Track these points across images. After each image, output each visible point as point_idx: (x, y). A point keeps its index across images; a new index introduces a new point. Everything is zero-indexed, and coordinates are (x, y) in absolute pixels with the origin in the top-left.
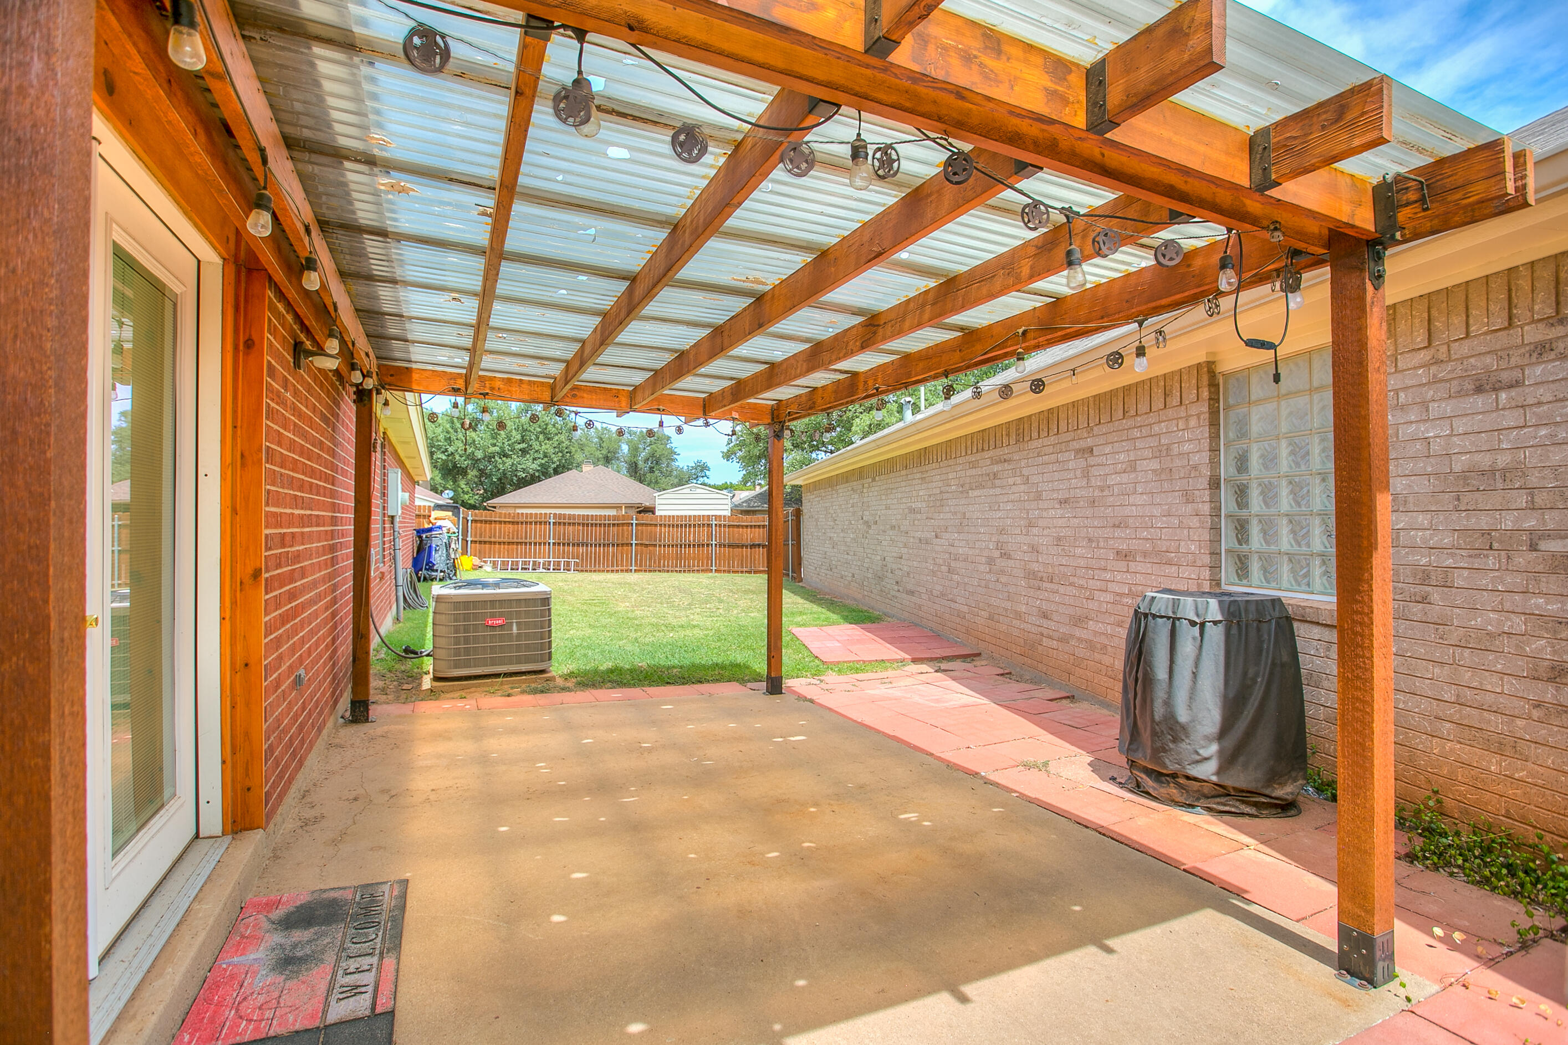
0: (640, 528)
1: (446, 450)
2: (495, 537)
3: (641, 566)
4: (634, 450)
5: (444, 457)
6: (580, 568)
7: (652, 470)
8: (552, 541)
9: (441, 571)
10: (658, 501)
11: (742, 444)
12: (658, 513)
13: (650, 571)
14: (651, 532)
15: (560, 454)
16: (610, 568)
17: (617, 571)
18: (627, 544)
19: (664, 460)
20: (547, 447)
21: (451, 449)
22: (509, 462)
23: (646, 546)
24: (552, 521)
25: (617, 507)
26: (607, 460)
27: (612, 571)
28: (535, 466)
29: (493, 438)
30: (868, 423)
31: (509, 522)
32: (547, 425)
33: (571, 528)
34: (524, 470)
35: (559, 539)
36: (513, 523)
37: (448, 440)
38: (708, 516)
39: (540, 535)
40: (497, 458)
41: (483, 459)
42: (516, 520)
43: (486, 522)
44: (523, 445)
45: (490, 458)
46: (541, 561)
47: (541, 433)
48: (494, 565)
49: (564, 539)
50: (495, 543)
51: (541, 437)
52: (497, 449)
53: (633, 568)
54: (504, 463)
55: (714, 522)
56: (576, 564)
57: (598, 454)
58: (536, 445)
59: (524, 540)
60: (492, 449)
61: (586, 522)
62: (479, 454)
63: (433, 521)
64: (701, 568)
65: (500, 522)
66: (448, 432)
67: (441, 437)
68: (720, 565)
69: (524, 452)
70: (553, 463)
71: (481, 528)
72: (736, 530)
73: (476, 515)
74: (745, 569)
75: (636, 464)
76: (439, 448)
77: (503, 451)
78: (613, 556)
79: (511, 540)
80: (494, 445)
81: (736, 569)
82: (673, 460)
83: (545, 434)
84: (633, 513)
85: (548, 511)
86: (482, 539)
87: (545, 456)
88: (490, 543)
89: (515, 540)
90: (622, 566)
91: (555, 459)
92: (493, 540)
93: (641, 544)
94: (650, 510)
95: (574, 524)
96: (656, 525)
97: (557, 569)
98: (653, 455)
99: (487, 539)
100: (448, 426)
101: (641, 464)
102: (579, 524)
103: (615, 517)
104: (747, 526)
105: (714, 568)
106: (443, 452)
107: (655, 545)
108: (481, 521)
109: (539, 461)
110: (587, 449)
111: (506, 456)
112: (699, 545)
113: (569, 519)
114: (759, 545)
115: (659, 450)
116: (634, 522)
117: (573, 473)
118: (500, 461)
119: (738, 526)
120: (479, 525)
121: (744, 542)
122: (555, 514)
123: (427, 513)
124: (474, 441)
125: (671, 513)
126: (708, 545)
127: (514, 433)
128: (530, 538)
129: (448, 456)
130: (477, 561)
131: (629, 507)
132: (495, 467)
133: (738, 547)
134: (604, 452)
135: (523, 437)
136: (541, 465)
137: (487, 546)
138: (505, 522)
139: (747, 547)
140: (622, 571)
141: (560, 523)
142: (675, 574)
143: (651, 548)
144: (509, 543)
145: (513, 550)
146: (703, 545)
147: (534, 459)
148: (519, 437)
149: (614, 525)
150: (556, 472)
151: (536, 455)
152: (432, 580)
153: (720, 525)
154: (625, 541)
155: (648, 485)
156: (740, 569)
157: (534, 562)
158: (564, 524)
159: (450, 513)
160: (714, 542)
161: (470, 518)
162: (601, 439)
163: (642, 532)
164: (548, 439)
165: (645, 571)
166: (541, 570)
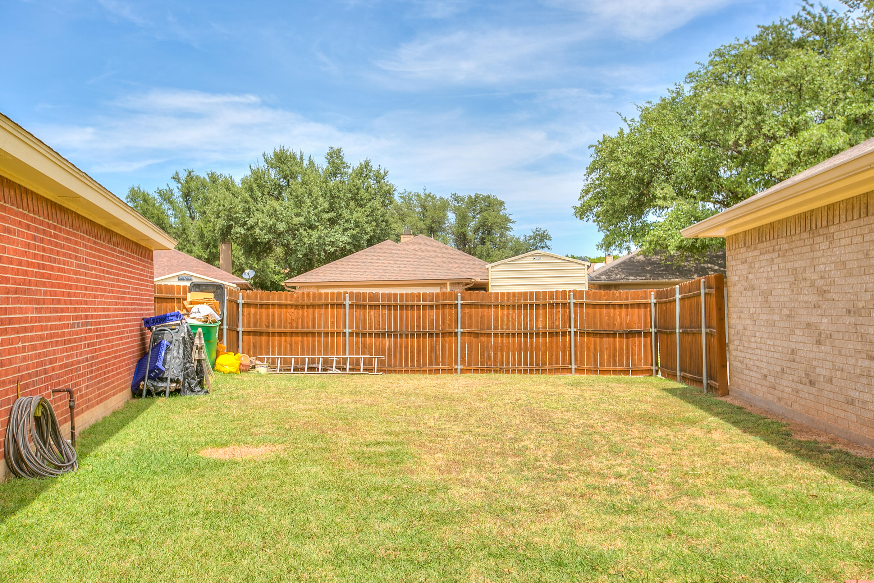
0: (467, 310)
1: (245, 223)
2: (273, 325)
3: (470, 364)
4: (463, 219)
5: (243, 232)
6: (386, 367)
7: (483, 241)
8: (347, 330)
9: (172, 381)
10: (491, 275)
11: (600, 197)
12: (492, 290)
13: (483, 371)
14: (482, 317)
15: (374, 223)
16: (427, 367)
17: (437, 371)
18: (450, 333)
19: (497, 229)
20: (359, 215)
21: (250, 222)
22: (315, 234)
23: (477, 335)
24: (347, 302)
25: (441, 284)
26: (432, 231)
27: (431, 371)
28: (345, 238)
29: (297, 207)
30: (796, 149)
31: (292, 305)
32: (358, 189)
33: (373, 312)
34: (332, 243)
35: (358, 327)
36: (296, 306)
37: (247, 211)
38: (564, 292)
39: (332, 323)
40: (301, 230)
41: (287, 231)
42: (300, 302)
43: (262, 305)
44: (332, 215)
45: (293, 230)
46: (334, 357)
47: (352, 199)
48: (272, 364)
49: (364, 327)
50: (273, 334)
51: (352, 204)
52: (302, 219)
53: (459, 367)
54: (310, 236)
55: (573, 301)
56: (381, 362)
57: (421, 225)
58: (346, 213)
59: (311, 330)
60: (296, 220)
61: (393, 303)
62: (282, 227)
63: (188, 306)
64: (554, 366)
65: (280, 306)
66: (246, 202)
67: (240, 207)
68: (582, 362)
69: (332, 222)
70: (366, 234)
71: (255, 315)
72: (604, 311)
73: (249, 297)
74: (619, 368)
75: (465, 235)
76: (237, 220)
77: (309, 222)
78: (431, 351)
79: (294, 330)
80: (298, 215)
81: (606, 368)
82: (507, 229)
83: (356, 200)
84: (459, 291)
85: (342, 290)
86: (258, 329)
87: (357, 226)
88: (268, 334)
89: (300, 330)
90: (444, 364)
91: (369, 230)
92: (271, 329)
93: (470, 333)
94: (482, 287)
95: (377, 306)
96: (489, 306)
97: (355, 369)
98: (483, 224)
99: (264, 329)
100: (247, 195)
101: (470, 235)
102: (384, 306)
103: (433, 296)
104: (620, 306)
105: (573, 366)
106: (242, 226)
107: (489, 335)
108: (255, 305)
109: (349, 233)
110: (408, 219)
111: (312, 227)
112: (551, 334)
113: (371, 299)
114: (639, 333)
115: (491, 217)
116: (459, 302)
117: (388, 244)
118: (305, 233)
119: (607, 306)
120: (252, 310)
121: (617, 328)
122: (351, 294)
123: (181, 295)
124: (275, 211)
125: (511, 290)
126: (564, 334)
127: (321, 200)
128: (320, 327)
129: (248, 229)
130: (246, 360)
131: (455, 283)
132: (300, 241)
133: (608, 335)
134: (428, 222)
135: (331, 205)
136: (353, 237)
137: (264, 338)
138: (286, 305)
139: (621, 335)
140: (444, 371)
141: (358, 306)
142: (517, 376)
143: (483, 339)
144: (292, 334)
145: (297, 343)
146: (557, 333)
147: (345, 230)
148: (326, 205)
149: (431, 306)
150: (370, 243)
151: (347, 225)
152: (159, 394)
153: (581, 305)
154: (447, 330)
155: (480, 258)
156: (611, 368)
157: (326, 361)
158: (364, 306)
159: (211, 295)
160: (573, 329)
161: (240, 301)
162: (424, 207)
163: (470, 317)
164: (361, 206)
165: (476, 371)
166: (334, 370)
